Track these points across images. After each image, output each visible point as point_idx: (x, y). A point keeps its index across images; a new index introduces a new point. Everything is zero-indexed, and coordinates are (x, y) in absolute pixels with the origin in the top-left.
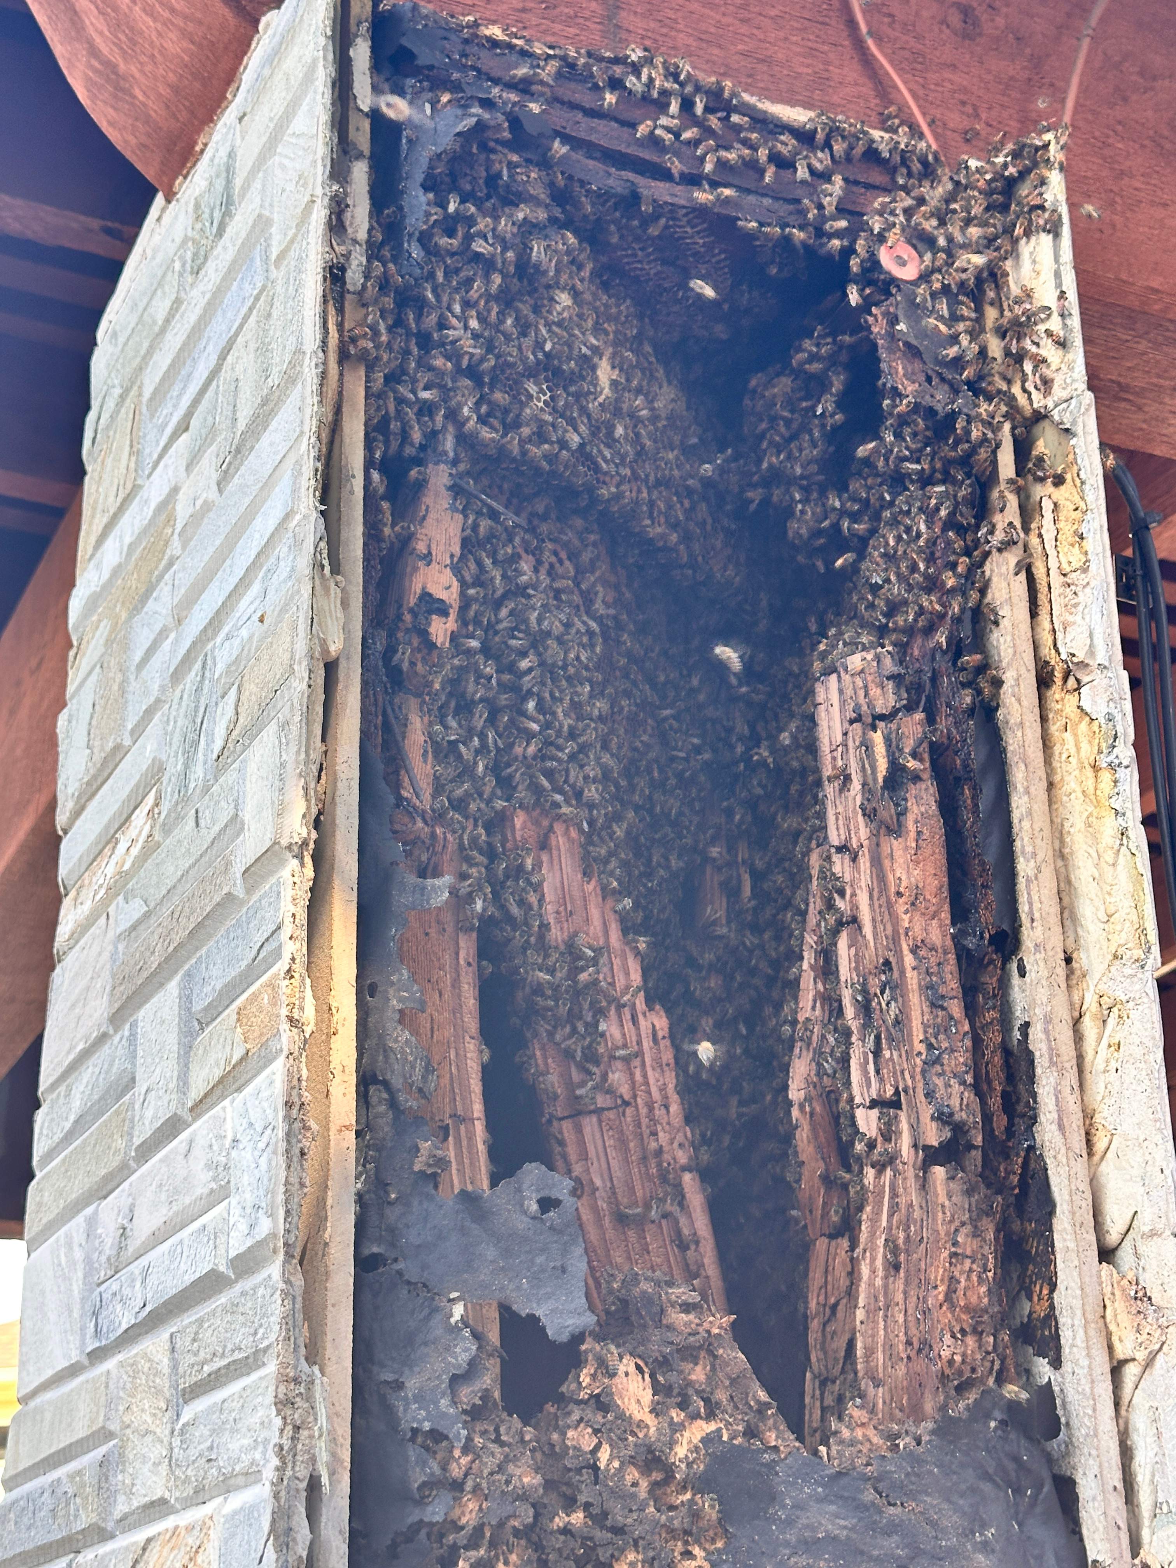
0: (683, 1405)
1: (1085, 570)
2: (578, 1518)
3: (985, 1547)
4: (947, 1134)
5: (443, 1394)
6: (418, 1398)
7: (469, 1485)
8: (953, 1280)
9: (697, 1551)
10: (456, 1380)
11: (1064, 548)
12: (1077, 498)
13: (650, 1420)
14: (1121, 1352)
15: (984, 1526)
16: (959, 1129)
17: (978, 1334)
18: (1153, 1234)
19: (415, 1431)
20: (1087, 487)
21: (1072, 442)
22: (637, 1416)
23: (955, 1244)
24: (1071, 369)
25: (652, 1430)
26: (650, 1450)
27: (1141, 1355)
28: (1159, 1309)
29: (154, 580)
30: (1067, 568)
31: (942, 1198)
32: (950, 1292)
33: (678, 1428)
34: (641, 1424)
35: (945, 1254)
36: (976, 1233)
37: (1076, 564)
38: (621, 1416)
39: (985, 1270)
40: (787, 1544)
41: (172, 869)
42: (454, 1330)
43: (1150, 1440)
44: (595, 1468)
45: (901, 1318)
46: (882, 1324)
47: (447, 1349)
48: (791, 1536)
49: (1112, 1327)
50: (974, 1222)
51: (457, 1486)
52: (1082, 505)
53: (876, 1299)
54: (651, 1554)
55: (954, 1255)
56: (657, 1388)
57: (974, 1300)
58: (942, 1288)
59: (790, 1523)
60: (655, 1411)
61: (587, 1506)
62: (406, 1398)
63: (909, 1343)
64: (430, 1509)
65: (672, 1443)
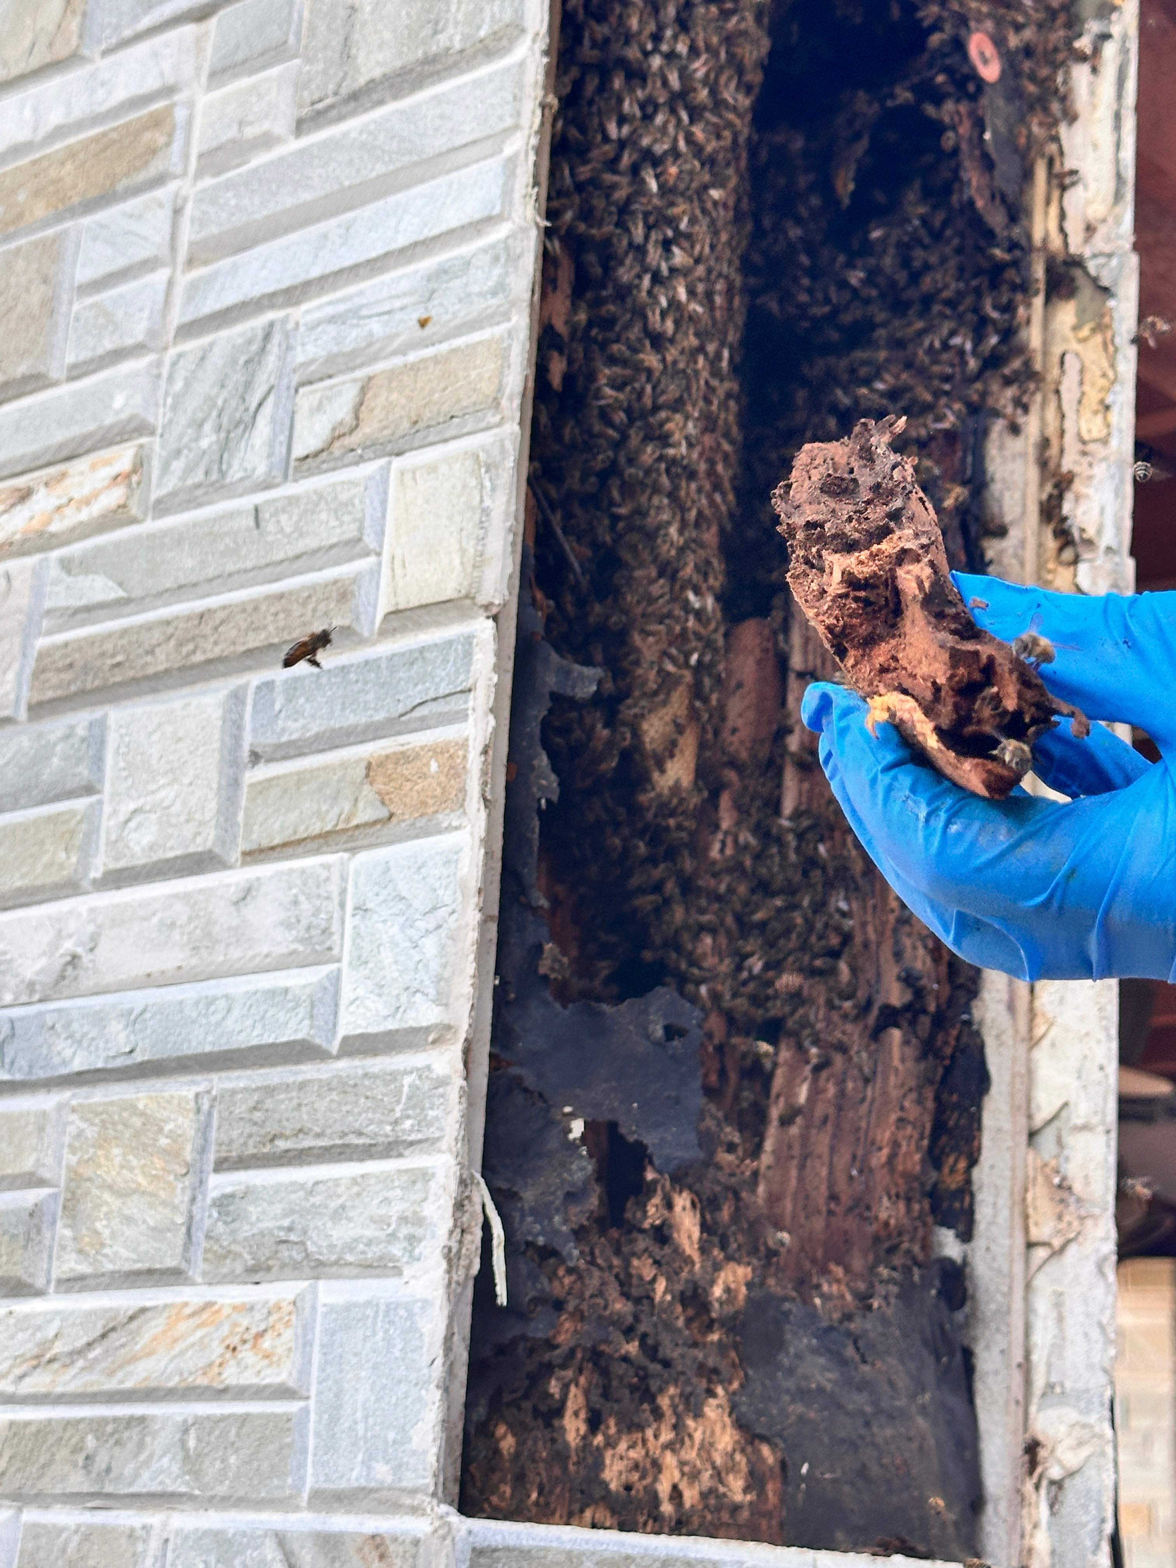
0: (723, 1247)
1: (1105, 441)
2: (632, 1348)
3: (923, 1410)
4: (908, 997)
5: (557, 1210)
6: (534, 1211)
7: (571, 1306)
8: (895, 1144)
9: (720, 1391)
10: (571, 1197)
11: (1087, 414)
12: (1105, 364)
13: (696, 1256)
14: (1036, 1234)
15: (924, 1390)
16: (919, 993)
17: (909, 1200)
18: (1086, 1127)
19: (528, 1244)
20: (1120, 357)
21: (1111, 303)
22: (688, 1251)
23: (902, 1108)
24: (1118, 222)
25: (698, 1266)
26: (696, 1287)
27: (1057, 1243)
28: (1079, 1200)
29: (120, 187)
30: (1086, 437)
31: (896, 1062)
32: (892, 1157)
33: (717, 1267)
34: (689, 1261)
35: (893, 1117)
36: (920, 1101)
37: (1095, 434)
38: (677, 1251)
39: (922, 1138)
40: (788, 1391)
41: (189, 563)
42: (572, 1146)
43: (1051, 1323)
44: (651, 1299)
45: (824, 1172)
46: (794, 1173)
47: (563, 1165)
48: (790, 1384)
49: (1030, 1211)
50: (920, 1088)
51: (559, 1305)
52: (1111, 374)
53: (790, 1147)
54: (689, 1389)
55: (901, 1120)
56: (704, 1227)
57: (909, 1165)
58: (886, 1151)
59: (790, 1372)
60: (704, 1250)
61: (644, 1337)
62: (522, 1210)
63: (833, 1197)
64: (532, 1325)
65: (713, 1282)
